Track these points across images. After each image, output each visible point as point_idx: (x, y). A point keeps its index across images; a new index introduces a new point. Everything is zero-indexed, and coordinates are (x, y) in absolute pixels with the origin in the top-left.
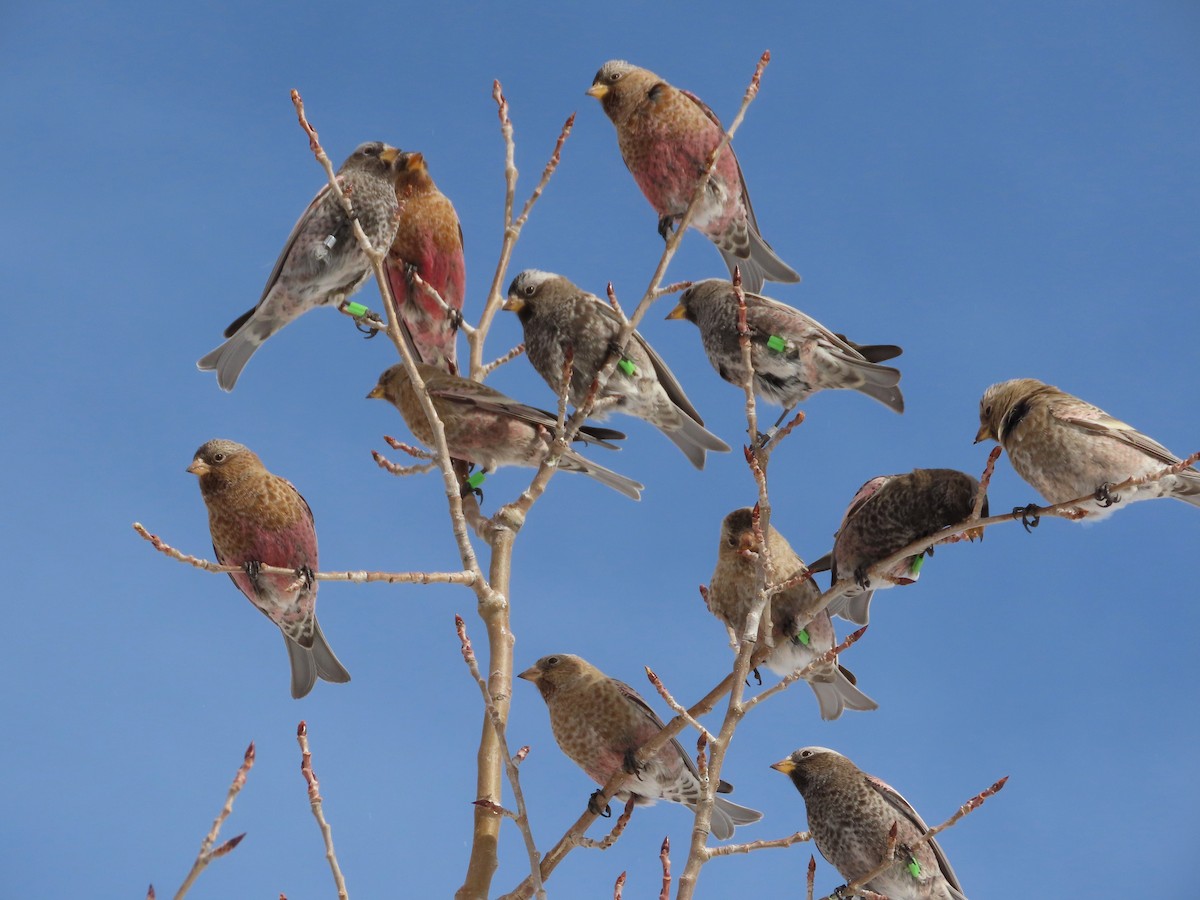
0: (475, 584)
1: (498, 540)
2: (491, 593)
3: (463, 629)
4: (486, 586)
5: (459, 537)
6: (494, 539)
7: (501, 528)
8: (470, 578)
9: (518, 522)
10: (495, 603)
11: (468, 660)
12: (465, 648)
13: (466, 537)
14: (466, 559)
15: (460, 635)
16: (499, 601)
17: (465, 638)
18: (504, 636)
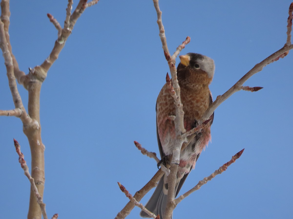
0: (22, 116)
1: (32, 88)
2: (30, 120)
3: (19, 148)
4: (28, 117)
5: (12, 89)
6: (30, 87)
7: (34, 80)
8: (19, 113)
9: (43, 77)
10: (33, 126)
11: (23, 167)
12: (21, 159)
13: (16, 88)
14: (16, 102)
15: (18, 151)
16: (35, 125)
17: (20, 153)
18: (39, 146)
